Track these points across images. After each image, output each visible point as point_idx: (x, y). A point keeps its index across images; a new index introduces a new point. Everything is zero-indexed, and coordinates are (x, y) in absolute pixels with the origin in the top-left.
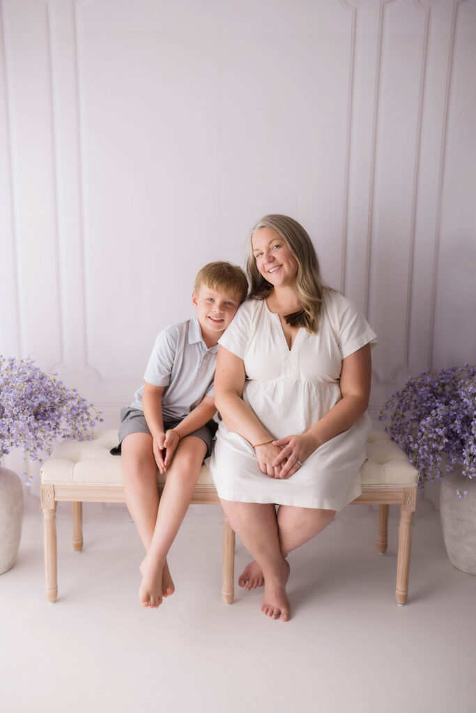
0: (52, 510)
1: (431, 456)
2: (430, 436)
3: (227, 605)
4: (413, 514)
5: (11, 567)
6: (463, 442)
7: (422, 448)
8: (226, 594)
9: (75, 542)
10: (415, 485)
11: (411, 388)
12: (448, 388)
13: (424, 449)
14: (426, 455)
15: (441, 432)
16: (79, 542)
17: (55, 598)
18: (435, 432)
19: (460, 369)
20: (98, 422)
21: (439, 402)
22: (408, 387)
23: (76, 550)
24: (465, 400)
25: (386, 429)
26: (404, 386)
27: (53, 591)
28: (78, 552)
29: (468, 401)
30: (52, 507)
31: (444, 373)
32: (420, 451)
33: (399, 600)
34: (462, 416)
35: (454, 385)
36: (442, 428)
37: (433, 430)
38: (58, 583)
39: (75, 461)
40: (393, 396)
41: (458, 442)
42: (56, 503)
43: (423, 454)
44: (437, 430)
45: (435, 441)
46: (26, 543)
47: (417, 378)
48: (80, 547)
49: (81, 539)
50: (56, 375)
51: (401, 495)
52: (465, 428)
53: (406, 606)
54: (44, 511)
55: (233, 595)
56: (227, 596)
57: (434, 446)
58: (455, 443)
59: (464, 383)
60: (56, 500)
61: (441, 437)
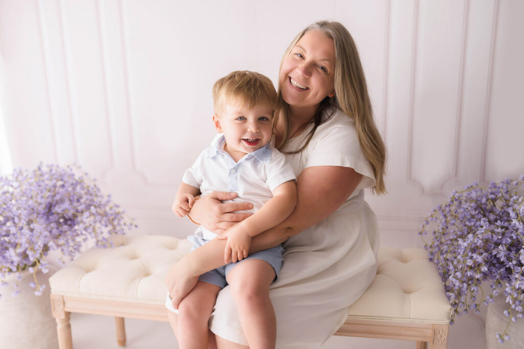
1: (465, 284)
6: (509, 271)
9: (119, 338)
10: (446, 322)
11: (455, 203)
12: (499, 204)
15: (479, 259)
19: (514, 183)
21: (484, 221)
22: (452, 201)
24: (515, 222)
25: (426, 246)
26: (449, 200)
29: (517, 224)
31: (495, 187)
34: (509, 241)
35: (506, 200)
36: (481, 254)
41: (502, 270)
44: (475, 256)
47: (462, 192)
52: (513, 254)
54: (58, 320)
57: (469, 273)
58: (499, 272)
59: (518, 200)
60: (67, 310)
61: (479, 265)
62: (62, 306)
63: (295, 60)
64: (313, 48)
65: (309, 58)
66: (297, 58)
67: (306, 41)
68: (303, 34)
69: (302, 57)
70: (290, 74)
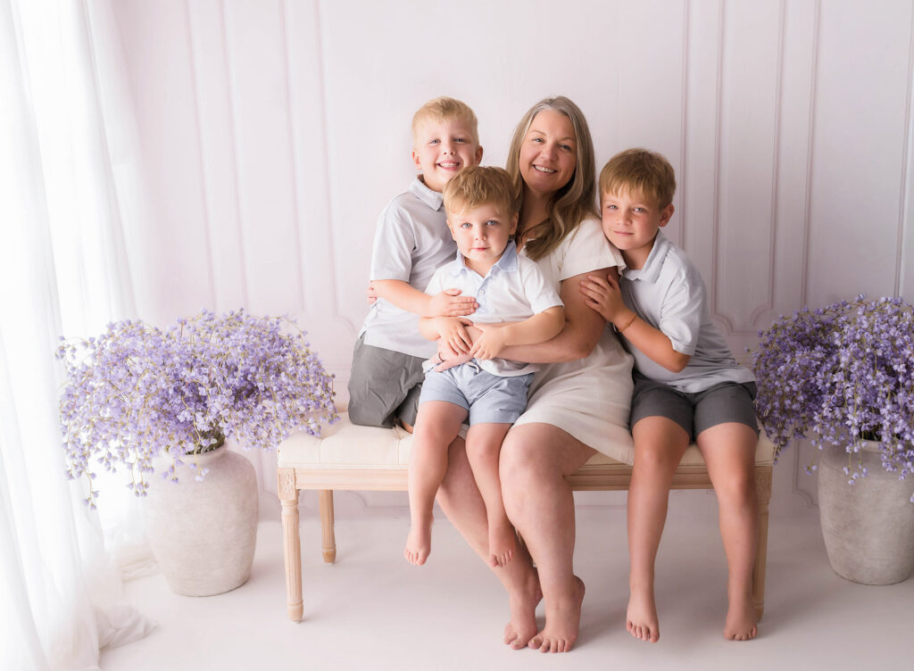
0: (293, 501)
5: (245, 581)
9: (325, 551)
16: (332, 550)
17: (300, 616)
23: (326, 561)
27: (296, 607)
28: (330, 564)
30: (293, 497)
38: (304, 598)
42: (298, 491)
46: (262, 552)
48: (332, 557)
49: (334, 546)
54: (283, 503)
60: (297, 488)
62: (292, 483)
63: (534, 146)
64: (552, 130)
65: (550, 141)
66: (537, 143)
67: (540, 124)
68: (535, 115)
69: (543, 141)
70: (534, 163)
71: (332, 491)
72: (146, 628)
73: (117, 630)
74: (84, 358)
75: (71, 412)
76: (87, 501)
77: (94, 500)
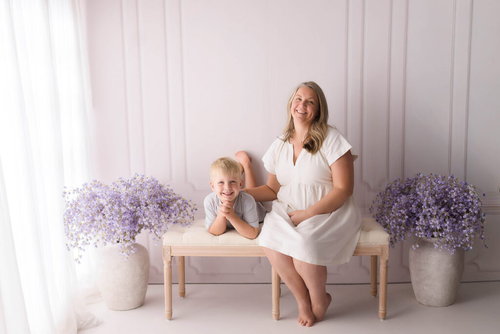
0: (169, 262)
1: (398, 227)
2: (397, 214)
3: (275, 320)
4: (387, 261)
5: (142, 305)
7: (392, 222)
8: (276, 313)
9: (180, 291)
10: (387, 243)
11: (388, 191)
13: (393, 223)
14: (394, 226)
15: (403, 212)
16: (183, 291)
17: (171, 317)
18: (400, 212)
20: (194, 211)
22: (387, 190)
23: (181, 296)
25: (374, 216)
26: (385, 189)
27: (169, 312)
28: (182, 298)
30: (169, 260)
31: (409, 180)
32: (391, 224)
33: (381, 316)
34: (417, 203)
36: (404, 210)
37: (399, 211)
38: (172, 309)
39: (183, 233)
40: (378, 195)
41: (415, 219)
42: (172, 257)
43: (393, 225)
44: (401, 211)
45: (400, 217)
47: (392, 184)
48: (183, 294)
49: (184, 289)
50: (169, 186)
51: (380, 250)
53: (385, 321)
54: (165, 262)
55: (279, 315)
56: (275, 315)
57: (399, 220)
58: (413, 220)
60: (172, 255)
61: (403, 215)
62: (169, 253)
63: (297, 102)
64: (304, 94)
65: (303, 99)
66: (298, 100)
67: (300, 92)
68: (298, 89)
69: (300, 100)
70: (296, 109)
71: (184, 257)
72: (98, 322)
73: (85, 322)
74: (74, 197)
75: (70, 220)
76: (77, 260)
77: (80, 259)
